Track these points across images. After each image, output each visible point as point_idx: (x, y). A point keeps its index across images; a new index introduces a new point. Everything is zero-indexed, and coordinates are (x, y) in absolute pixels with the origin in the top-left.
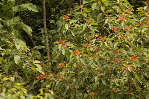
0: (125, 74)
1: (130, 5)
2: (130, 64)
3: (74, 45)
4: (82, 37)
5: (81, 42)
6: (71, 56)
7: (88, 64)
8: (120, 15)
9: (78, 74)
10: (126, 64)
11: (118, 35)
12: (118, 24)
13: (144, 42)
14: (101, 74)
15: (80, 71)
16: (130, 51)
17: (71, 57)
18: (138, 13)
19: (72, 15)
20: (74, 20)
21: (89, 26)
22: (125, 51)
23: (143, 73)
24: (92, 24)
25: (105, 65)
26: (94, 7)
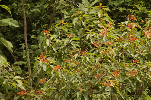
0: (107, 89)
1: (111, 19)
2: (112, 79)
3: (55, 60)
4: (63, 52)
5: (63, 57)
6: (53, 71)
7: (69, 80)
8: (102, 29)
9: (59, 90)
10: (109, 79)
11: (99, 49)
12: (100, 39)
13: (126, 57)
14: (83, 90)
15: (62, 87)
16: (112, 66)
17: (52, 73)
18: (120, 27)
19: (54, 30)
20: (55, 35)
21: (71, 41)
22: (107, 66)
23: (125, 88)
24: (74, 39)
25: (87, 80)
26: (75, 22)
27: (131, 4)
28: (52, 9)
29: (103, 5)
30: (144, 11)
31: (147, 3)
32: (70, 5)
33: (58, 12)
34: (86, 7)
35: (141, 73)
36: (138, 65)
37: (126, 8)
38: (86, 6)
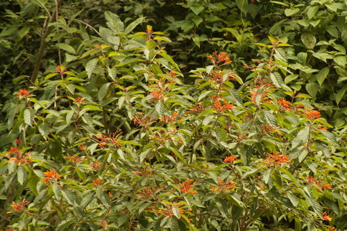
0: (165, 224)
1: (173, 63)
2: (177, 200)
3: (45, 158)
4: (63, 139)
5: (63, 151)
6: (40, 184)
7: (79, 203)
8: (153, 85)
9: (55, 228)
10: (169, 201)
11: (147, 132)
12: (149, 107)
13: (209, 149)
14: (110, 226)
15: (61, 220)
16: (176, 171)
17: (38, 188)
18: (196, 81)
19: (41, 89)
20: (46, 100)
21: (81, 113)
22: (165, 170)
23: (207, 221)
24: (88, 108)
25: (120, 203)
26: (90, 69)
27: (220, 28)
28: (38, 40)
29: (154, 30)
30: (250, 42)
31: (256, 25)
32: (80, 31)
33: (52, 46)
34: (117, 35)
35: (242, 186)
36: (237, 167)
37: (209, 37)
38: (115, 33)
